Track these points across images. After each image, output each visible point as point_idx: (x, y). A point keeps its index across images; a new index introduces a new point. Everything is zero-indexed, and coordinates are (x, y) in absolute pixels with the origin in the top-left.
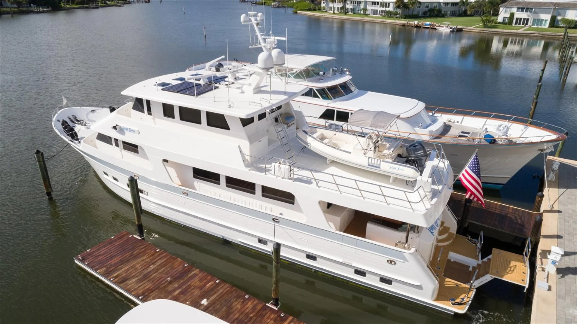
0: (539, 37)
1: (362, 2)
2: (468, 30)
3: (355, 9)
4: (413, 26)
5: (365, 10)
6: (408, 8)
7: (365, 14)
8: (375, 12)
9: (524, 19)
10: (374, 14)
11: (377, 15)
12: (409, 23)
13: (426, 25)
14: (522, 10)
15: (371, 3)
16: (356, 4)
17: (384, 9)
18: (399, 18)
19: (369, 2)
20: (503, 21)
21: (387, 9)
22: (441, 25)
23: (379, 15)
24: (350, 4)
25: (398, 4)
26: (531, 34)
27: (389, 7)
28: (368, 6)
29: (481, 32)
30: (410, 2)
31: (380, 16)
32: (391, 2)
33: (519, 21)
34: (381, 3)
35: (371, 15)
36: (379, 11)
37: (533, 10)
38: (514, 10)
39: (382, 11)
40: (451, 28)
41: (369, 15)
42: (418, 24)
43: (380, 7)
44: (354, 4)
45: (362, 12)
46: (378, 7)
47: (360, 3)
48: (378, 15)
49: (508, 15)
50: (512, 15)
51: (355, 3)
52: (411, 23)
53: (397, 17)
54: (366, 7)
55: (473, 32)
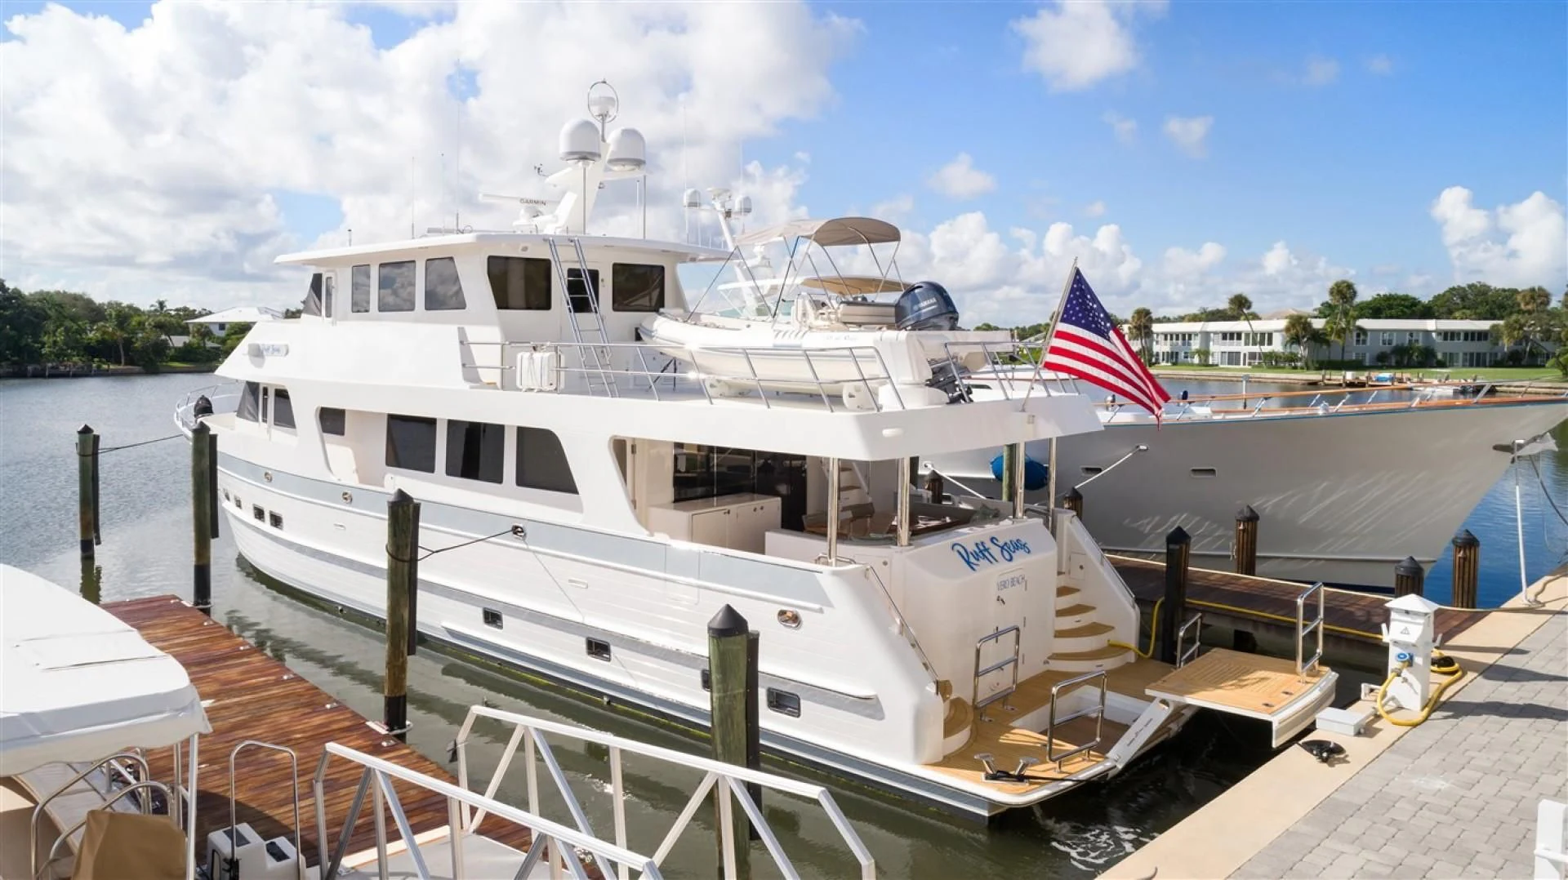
1: (1196, 335)
2: (1512, 389)
3: (1177, 353)
4: (1339, 386)
5: (1204, 353)
6: (1328, 343)
7: (1205, 364)
8: (1233, 358)
10: (1229, 364)
11: (1238, 364)
12: (1328, 377)
13: (1378, 380)
15: (1220, 335)
16: (1180, 342)
17: (1256, 349)
18: (1302, 368)
19: (1215, 333)
21: (1266, 349)
22: (1426, 379)
23: (1244, 364)
24: (1163, 341)
25: (1293, 332)
27: (1270, 343)
28: (1211, 343)
29: (1554, 394)
30: (1332, 328)
31: (1247, 366)
32: (1276, 331)
34: (1247, 335)
35: (1221, 366)
36: (1245, 355)
39: (1253, 356)
40: (1456, 385)
41: (1217, 365)
42: (1357, 379)
43: (1247, 344)
44: (1174, 341)
45: (1196, 360)
46: (1239, 345)
47: (1190, 338)
48: (1242, 366)
51: (1177, 339)
52: (1334, 377)
53: (1295, 368)
54: (1208, 346)
55: (1530, 393)
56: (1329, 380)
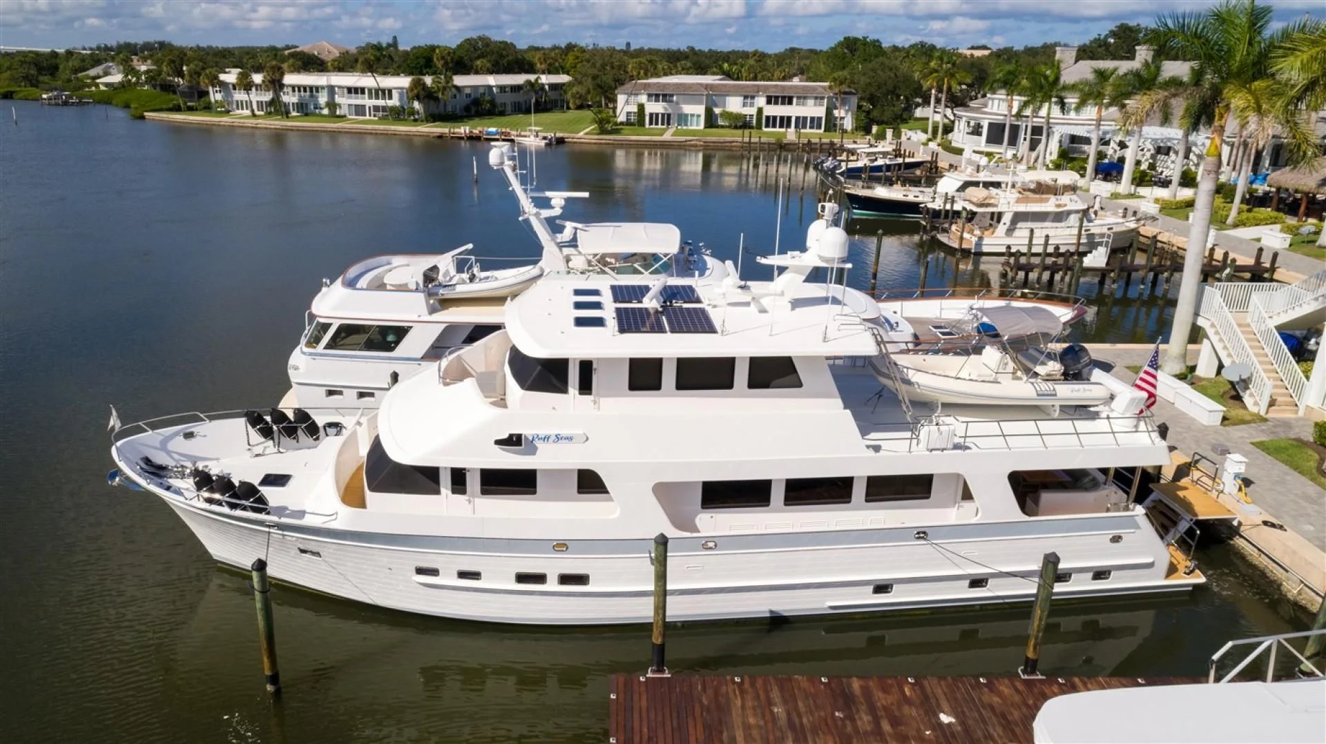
0: (701, 146)
1: (323, 88)
2: (575, 140)
3: (306, 104)
4: (461, 138)
5: (332, 105)
6: (437, 99)
7: (333, 116)
8: (360, 110)
9: (663, 115)
10: (356, 115)
11: (365, 115)
12: (452, 130)
13: (489, 134)
14: (657, 97)
15: (346, 91)
16: (308, 93)
17: (381, 102)
18: (422, 121)
19: (340, 87)
20: (627, 119)
21: (390, 103)
22: (523, 133)
23: (370, 115)
24: (291, 92)
25: (415, 91)
26: (686, 141)
27: (390, 98)
28: (336, 96)
29: (600, 144)
30: (438, 87)
31: (372, 118)
32: (395, 88)
33: (654, 118)
34: (370, 90)
35: (350, 117)
36: (370, 108)
37: (675, 98)
38: (643, 99)
39: (376, 108)
40: (545, 138)
41: (345, 116)
42: (471, 132)
43: (370, 97)
44: (302, 93)
45: (326, 111)
46: (364, 99)
47: (317, 91)
48: (368, 117)
49: (634, 109)
50: (641, 107)
51: (305, 91)
52: (457, 130)
53: (415, 120)
54: (333, 98)
55: (586, 143)
56: (453, 133)
